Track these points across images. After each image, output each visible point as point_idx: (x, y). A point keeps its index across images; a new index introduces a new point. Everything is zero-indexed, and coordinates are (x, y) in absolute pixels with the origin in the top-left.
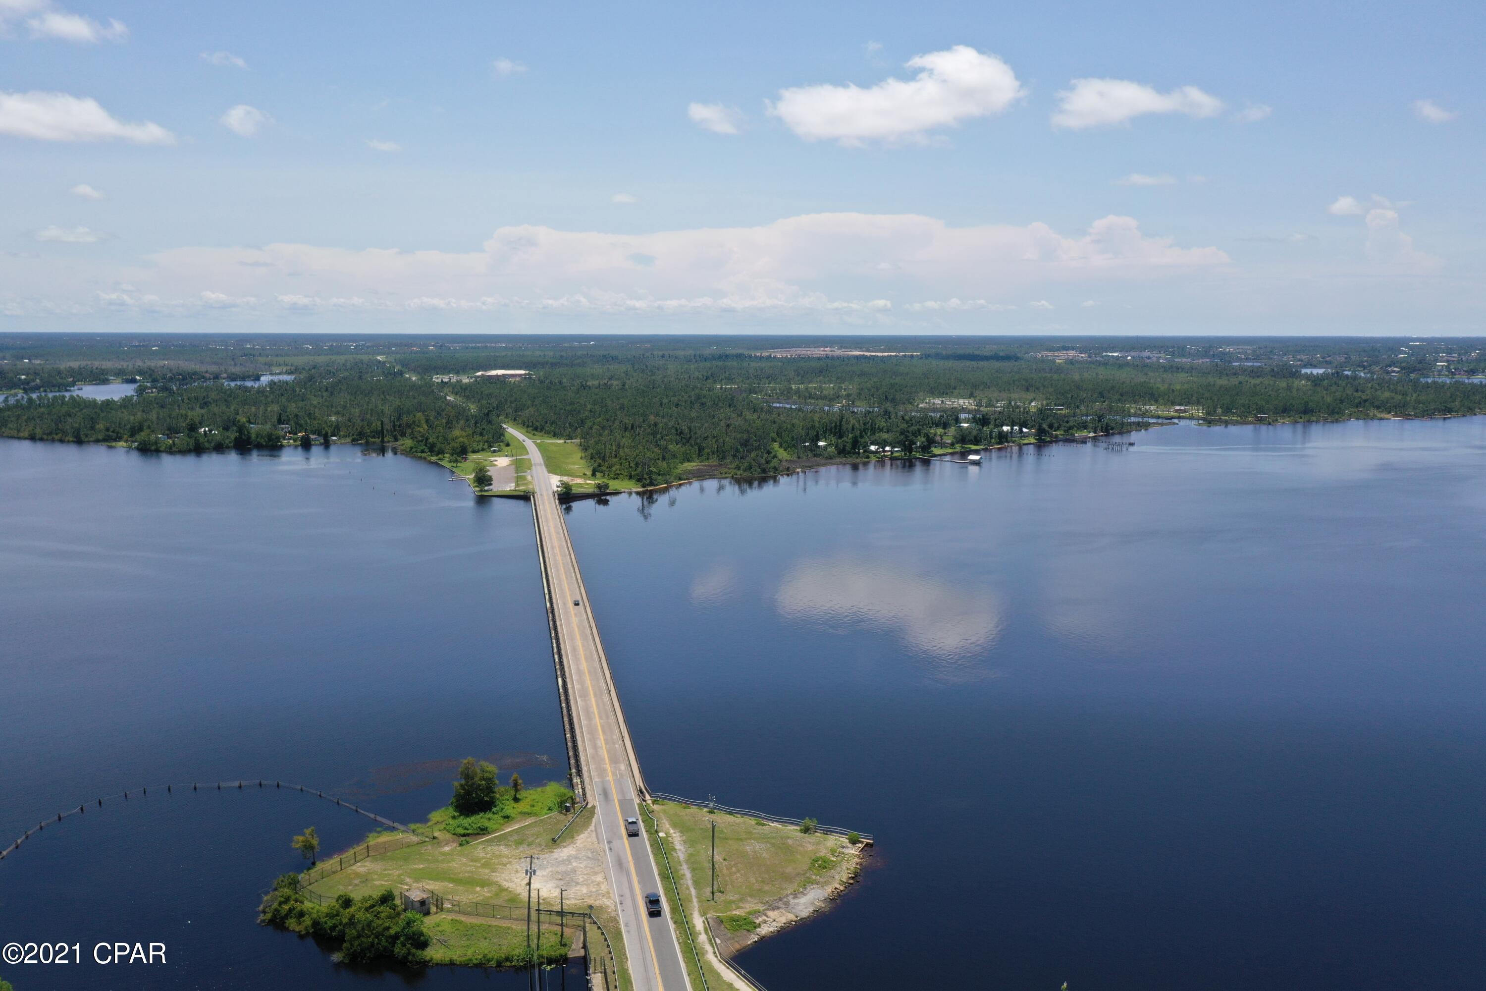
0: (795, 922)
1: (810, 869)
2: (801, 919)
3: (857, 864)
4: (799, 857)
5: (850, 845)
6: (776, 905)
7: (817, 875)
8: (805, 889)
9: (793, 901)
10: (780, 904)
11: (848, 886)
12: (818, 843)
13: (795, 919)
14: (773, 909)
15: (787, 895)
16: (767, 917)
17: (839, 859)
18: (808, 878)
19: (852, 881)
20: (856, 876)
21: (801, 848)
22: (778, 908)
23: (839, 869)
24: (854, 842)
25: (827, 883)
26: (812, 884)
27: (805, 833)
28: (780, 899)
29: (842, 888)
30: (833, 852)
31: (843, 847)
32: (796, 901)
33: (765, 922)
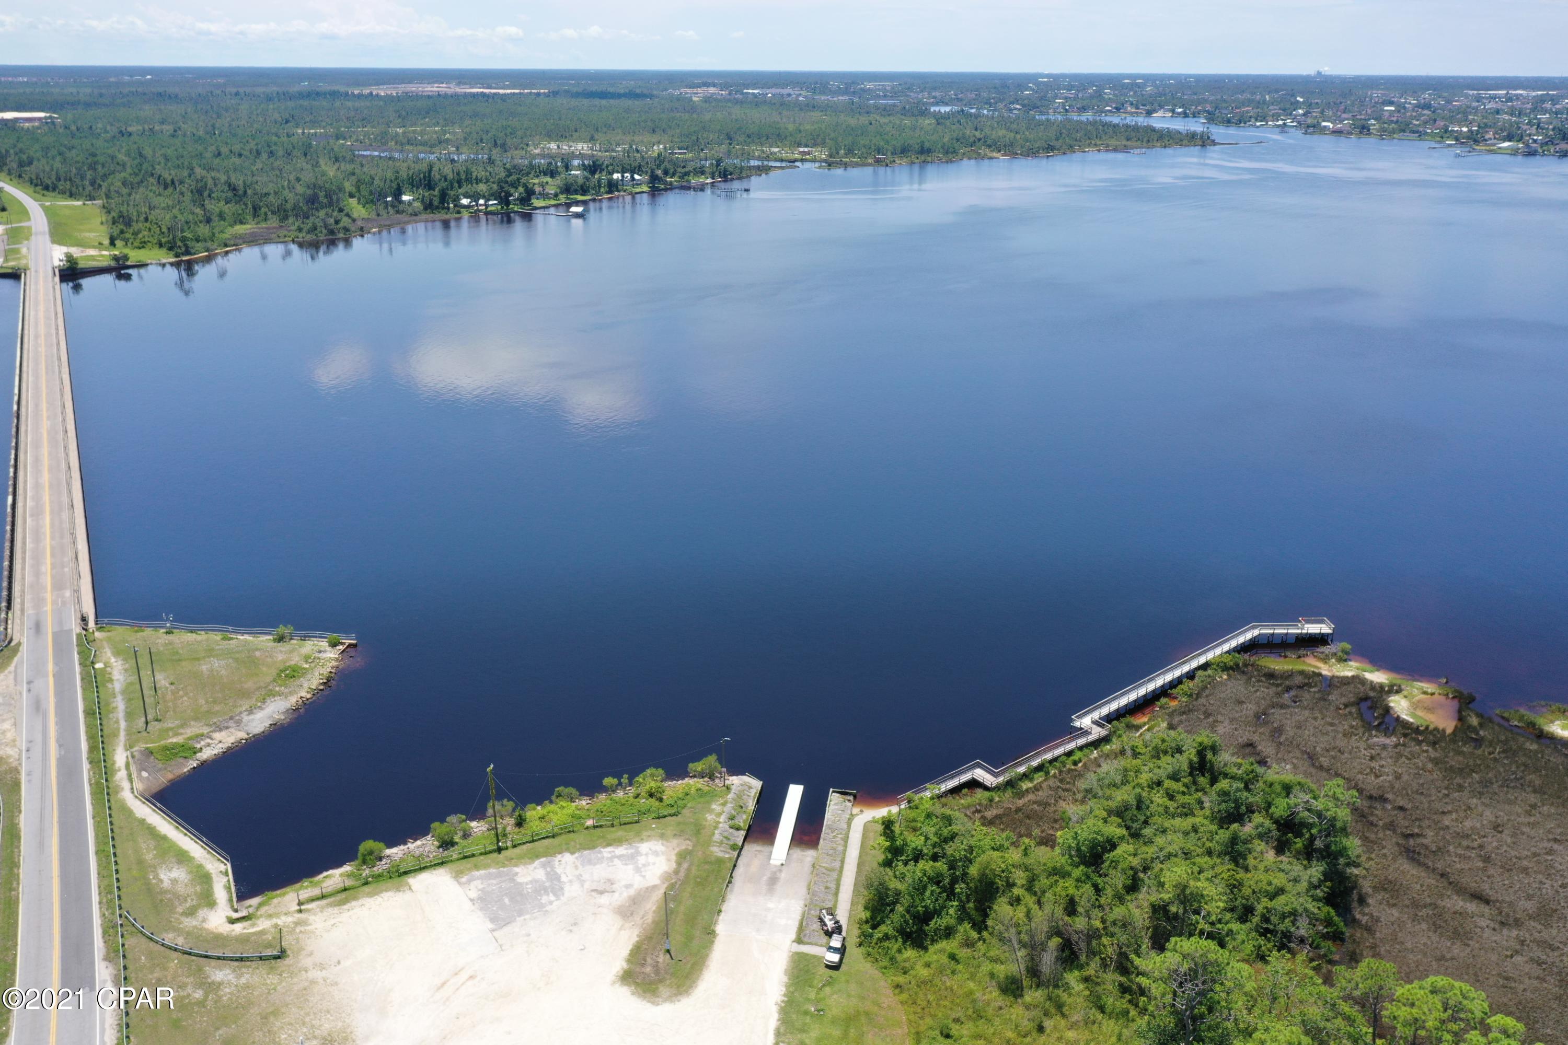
0: (246, 740)
1: (274, 680)
2: (254, 736)
3: (332, 668)
4: (264, 669)
5: (329, 649)
6: (226, 725)
7: (280, 686)
8: (264, 703)
9: (245, 718)
10: (231, 723)
11: (317, 692)
12: (291, 652)
13: (246, 736)
14: (221, 730)
15: (241, 713)
16: (212, 739)
17: (313, 665)
18: (271, 690)
19: (322, 687)
20: (329, 681)
21: (269, 660)
22: (227, 728)
23: (309, 676)
24: (334, 645)
25: (291, 693)
26: (274, 696)
27: (279, 642)
28: (231, 718)
29: (309, 696)
30: (307, 658)
31: (320, 652)
32: (251, 717)
33: (209, 745)
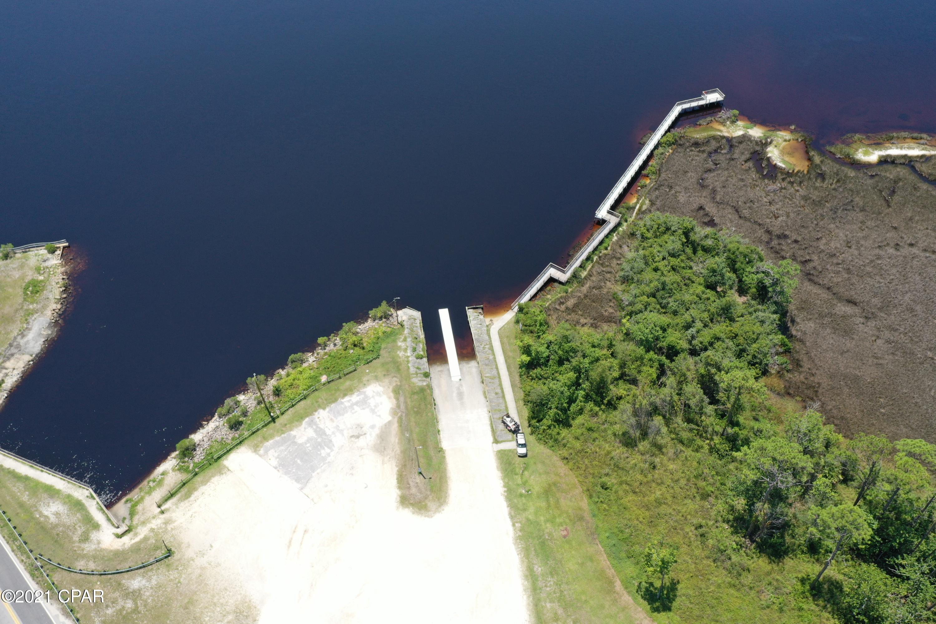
0: (32, 360)
1: (25, 300)
2: (37, 355)
3: (62, 273)
4: (10, 290)
5: (50, 256)
6: (10, 352)
7: (32, 303)
8: (28, 323)
9: (22, 342)
10: (13, 350)
11: (63, 301)
12: (22, 266)
13: (31, 358)
14: (9, 359)
15: (15, 338)
16: (6, 369)
17: (46, 275)
18: (27, 310)
19: (65, 296)
20: (66, 288)
21: (9, 280)
22: (12, 355)
23: (49, 287)
24: (52, 251)
25: (44, 307)
26: (32, 314)
27: (7, 259)
28: (11, 345)
29: (59, 306)
30: (38, 270)
31: (45, 261)
32: (25, 339)
33: (6, 375)
